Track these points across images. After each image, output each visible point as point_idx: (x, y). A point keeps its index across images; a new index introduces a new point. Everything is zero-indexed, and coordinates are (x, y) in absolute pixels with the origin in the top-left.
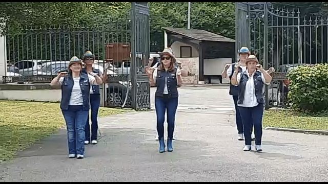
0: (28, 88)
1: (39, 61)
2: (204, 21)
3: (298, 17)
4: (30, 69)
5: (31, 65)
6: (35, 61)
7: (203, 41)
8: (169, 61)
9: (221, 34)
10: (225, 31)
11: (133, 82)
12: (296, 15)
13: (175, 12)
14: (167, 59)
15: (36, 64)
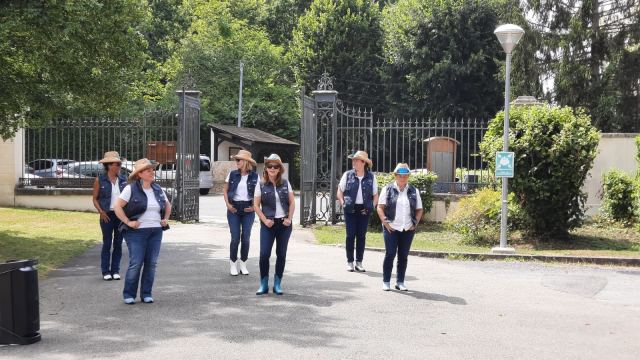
0: (51, 193)
1: (59, 160)
2: (257, 118)
3: (371, 118)
4: (48, 170)
5: (49, 165)
6: (55, 161)
7: (257, 143)
8: (277, 171)
9: (277, 135)
10: (281, 130)
11: (178, 188)
12: (368, 115)
13: (223, 105)
14: (276, 167)
15: (55, 164)
